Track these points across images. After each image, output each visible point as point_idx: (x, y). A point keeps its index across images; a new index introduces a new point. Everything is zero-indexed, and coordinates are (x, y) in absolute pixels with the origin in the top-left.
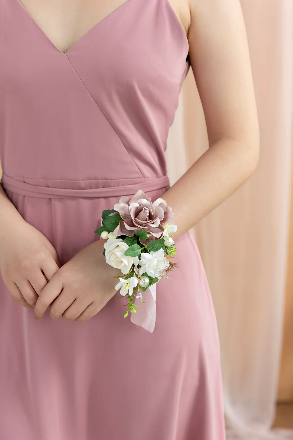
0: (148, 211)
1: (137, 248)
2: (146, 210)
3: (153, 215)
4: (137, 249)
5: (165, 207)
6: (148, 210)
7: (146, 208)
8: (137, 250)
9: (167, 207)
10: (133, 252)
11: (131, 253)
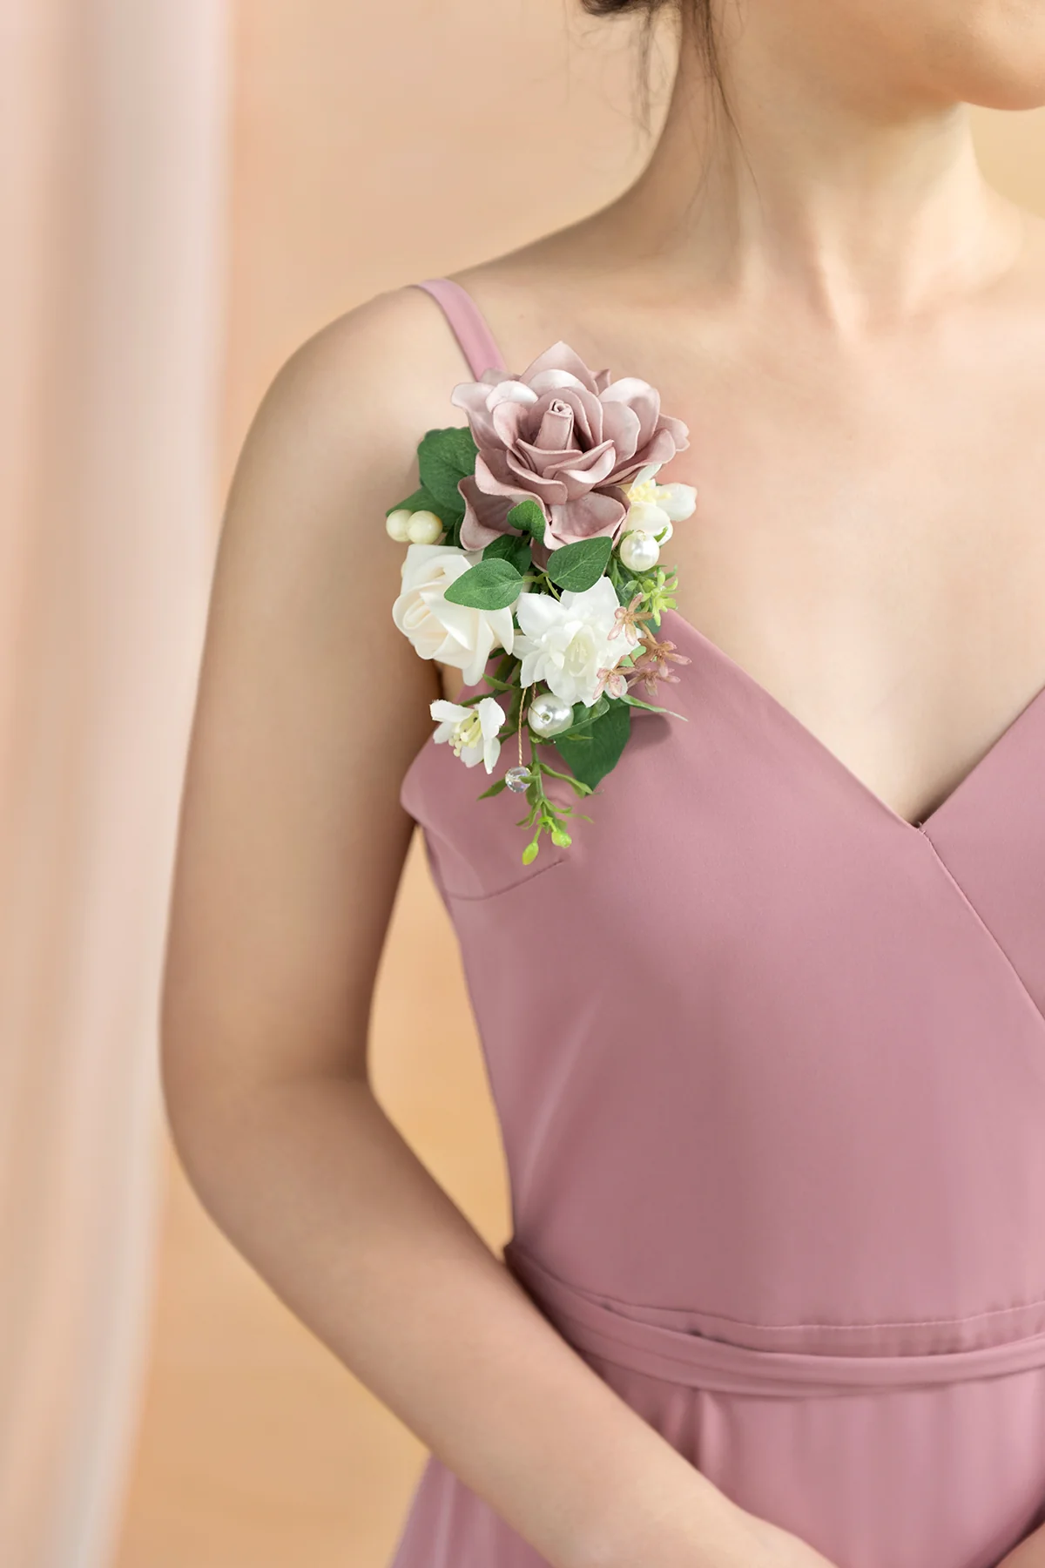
0: (568, 412)
1: (502, 574)
2: (560, 409)
3: (589, 433)
4: (503, 579)
5: (654, 415)
6: (570, 410)
7: (560, 403)
8: (501, 581)
9: (660, 418)
10: (483, 589)
11: (475, 592)
